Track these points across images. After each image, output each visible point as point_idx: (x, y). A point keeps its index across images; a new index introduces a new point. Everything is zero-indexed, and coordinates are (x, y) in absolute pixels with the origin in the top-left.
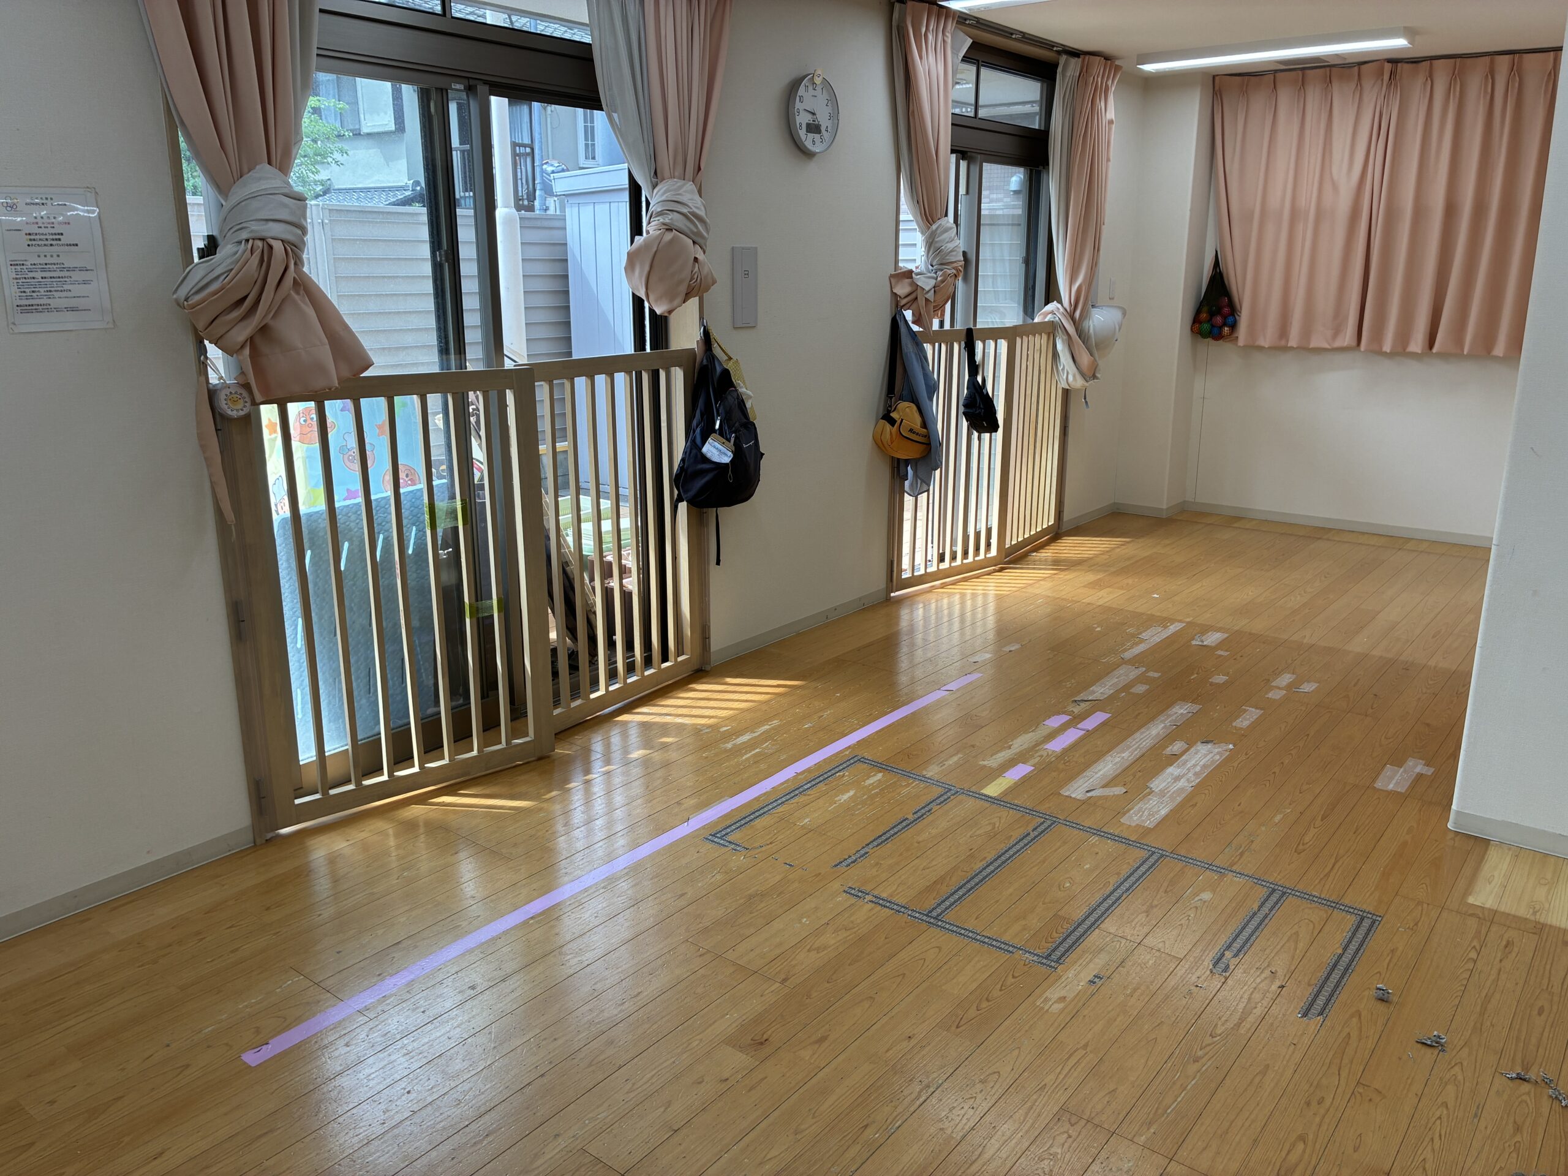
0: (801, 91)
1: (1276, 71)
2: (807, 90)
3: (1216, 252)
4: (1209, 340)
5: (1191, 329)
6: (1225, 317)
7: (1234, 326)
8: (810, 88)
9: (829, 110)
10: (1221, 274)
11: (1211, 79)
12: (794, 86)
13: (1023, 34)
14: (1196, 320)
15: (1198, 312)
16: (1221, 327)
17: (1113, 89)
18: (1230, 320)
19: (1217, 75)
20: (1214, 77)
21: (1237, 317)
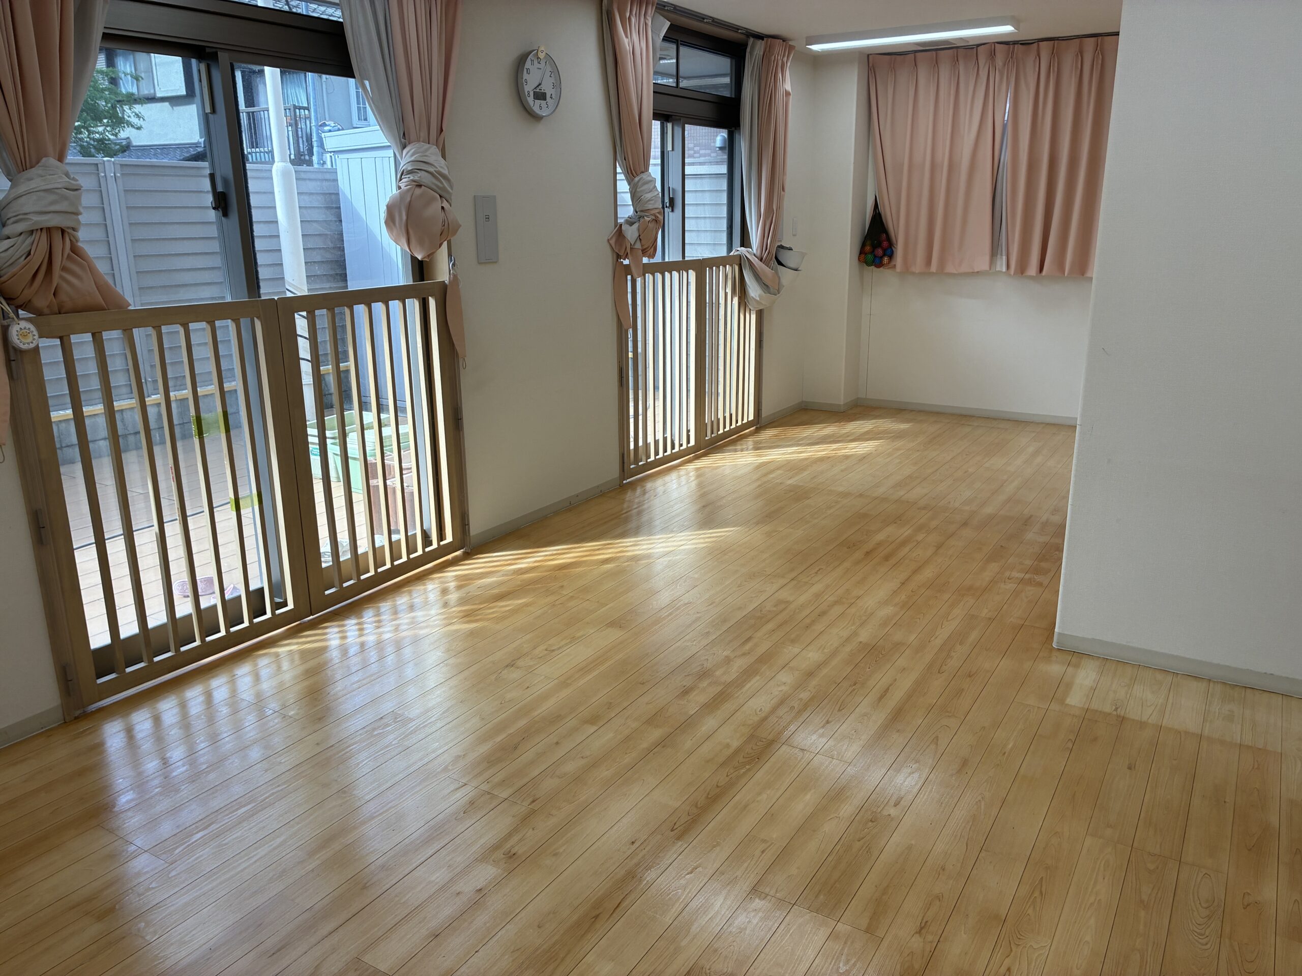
0: (528, 64)
1: (916, 52)
2: (532, 64)
3: (876, 196)
4: (873, 267)
5: (859, 259)
6: (884, 251)
7: (891, 256)
8: (536, 62)
9: (552, 80)
10: (880, 214)
11: (866, 56)
12: (521, 61)
13: (713, 19)
14: (862, 252)
15: (863, 246)
16: (882, 257)
17: (789, 64)
18: (889, 252)
19: (871, 54)
20: (868, 56)
21: (894, 249)
